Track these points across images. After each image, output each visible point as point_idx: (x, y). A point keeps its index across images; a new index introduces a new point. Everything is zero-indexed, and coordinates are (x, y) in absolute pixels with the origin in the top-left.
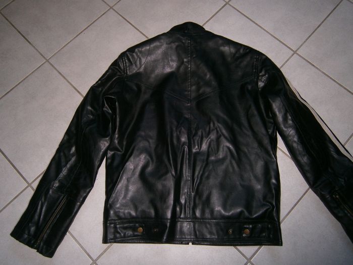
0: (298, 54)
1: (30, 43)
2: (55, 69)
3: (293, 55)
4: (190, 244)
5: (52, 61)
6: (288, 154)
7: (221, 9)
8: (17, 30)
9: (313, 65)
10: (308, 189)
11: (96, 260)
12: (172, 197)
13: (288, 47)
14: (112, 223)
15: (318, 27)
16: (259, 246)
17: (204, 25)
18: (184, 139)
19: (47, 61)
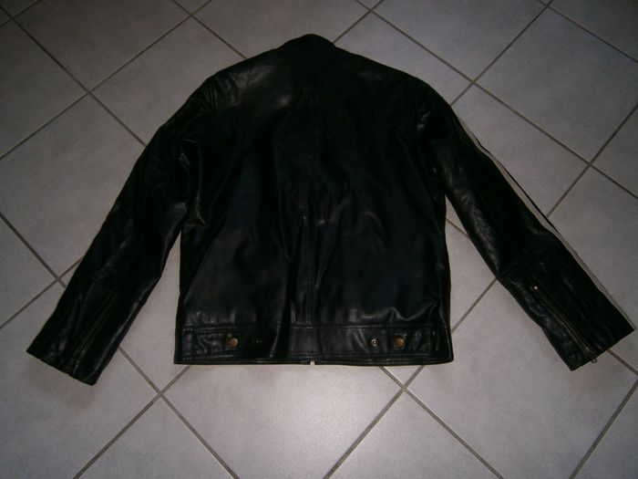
0: (477, 85)
1: (61, 66)
2: (102, 105)
3: (470, 86)
4: (312, 363)
5: (96, 93)
6: (463, 229)
7: (360, 20)
8: (42, 47)
9: (501, 102)
10: (494, 282)
11: (164, 391)
12: (284, 290)
13: (462, 75)
14: (190, 332)
15: (508, 47)
16: (419, 366)
17: (336, 40)
18: (302, 206)
19: (89, 93)
